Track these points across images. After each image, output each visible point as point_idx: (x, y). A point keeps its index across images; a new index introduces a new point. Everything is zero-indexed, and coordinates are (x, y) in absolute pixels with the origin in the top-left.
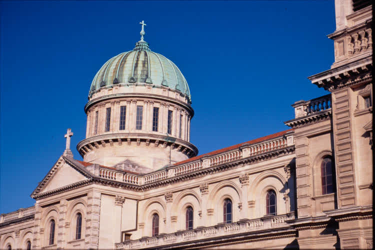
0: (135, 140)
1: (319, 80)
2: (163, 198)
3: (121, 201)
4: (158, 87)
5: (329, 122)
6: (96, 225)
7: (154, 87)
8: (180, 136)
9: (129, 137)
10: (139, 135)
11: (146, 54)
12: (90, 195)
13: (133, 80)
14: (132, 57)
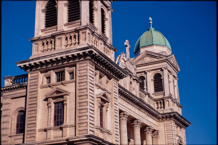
1: (22, 65)
5: (25, 90)
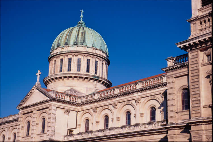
0: (76, 77)
1: (182, 45)
2: (91, 110)
3: (68, 112)
4: (90, 48)
5: (186, 69)
6: (53, 125)
7: (88, 47)
8: (102, 76)
9: (73, 76)
10: (79, 74)
11: (83, 29)
12: (50, 108)
13: (76, 43)
14: (75, 30)
